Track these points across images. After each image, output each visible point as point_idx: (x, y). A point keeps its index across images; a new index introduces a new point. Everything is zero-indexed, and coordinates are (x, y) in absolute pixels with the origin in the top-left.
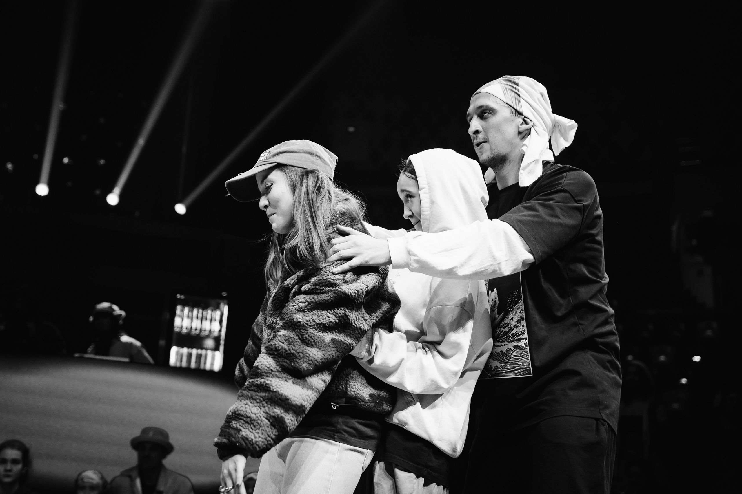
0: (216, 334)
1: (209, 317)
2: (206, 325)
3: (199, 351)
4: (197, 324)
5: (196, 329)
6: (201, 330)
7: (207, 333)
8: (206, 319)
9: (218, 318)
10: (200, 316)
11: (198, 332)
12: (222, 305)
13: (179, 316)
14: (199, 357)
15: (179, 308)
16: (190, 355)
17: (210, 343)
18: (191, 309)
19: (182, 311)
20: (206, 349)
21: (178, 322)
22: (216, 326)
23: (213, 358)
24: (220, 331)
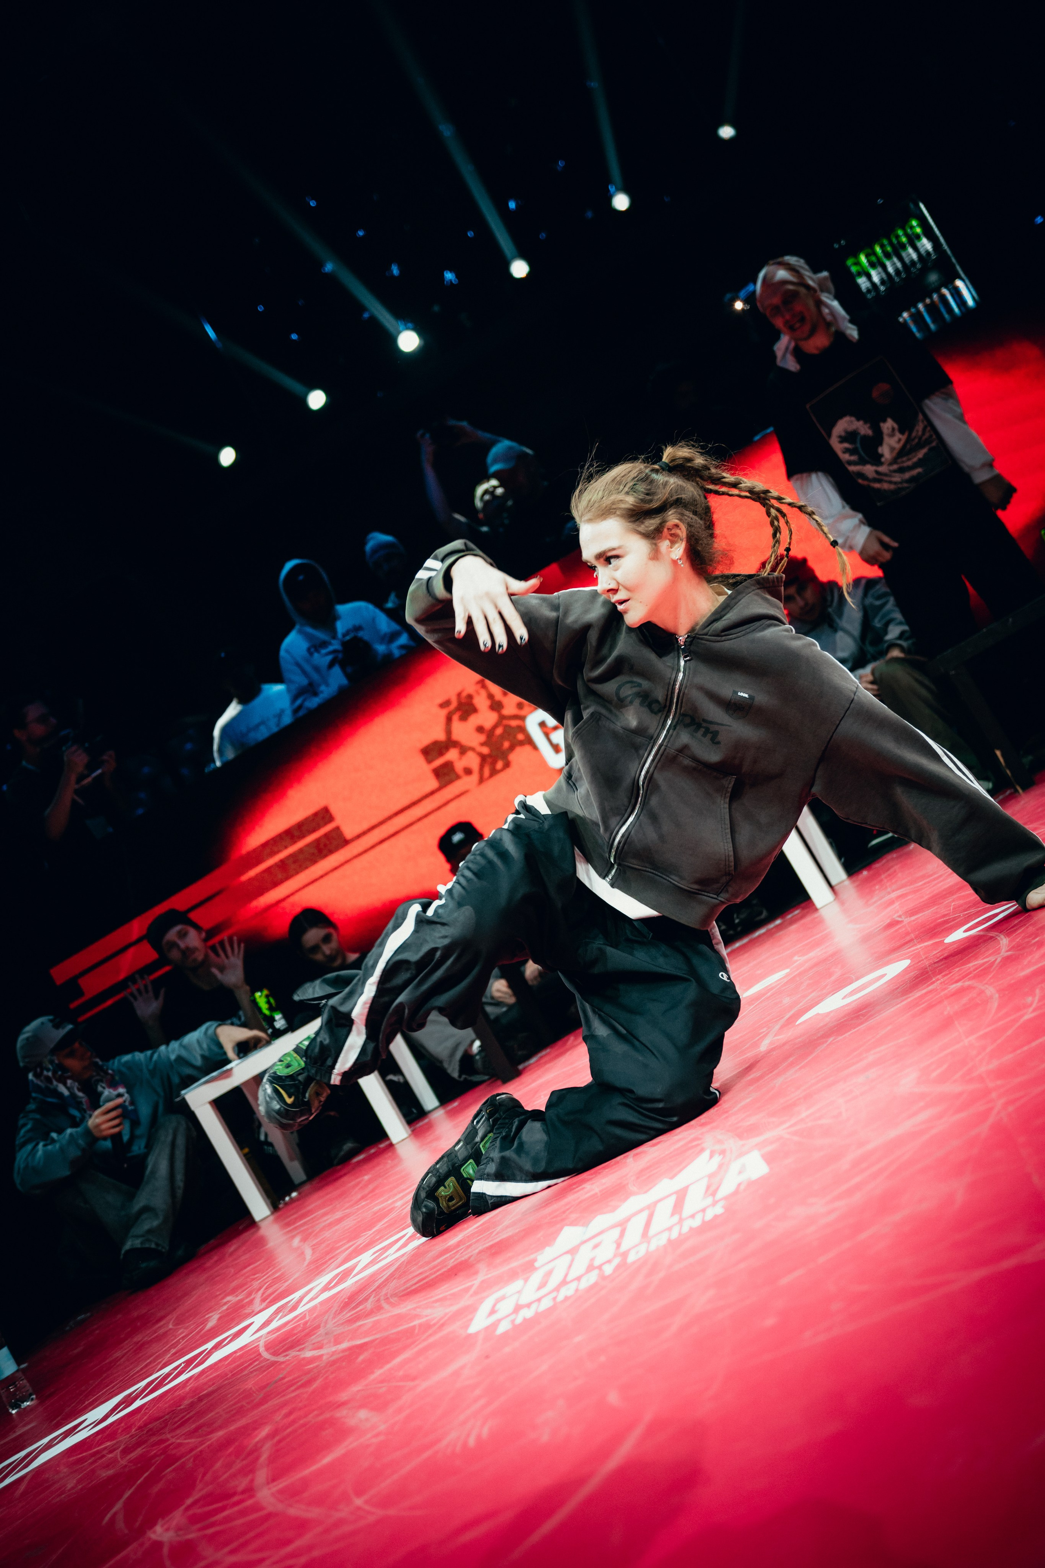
0: (934, 257)
1: (904, 239)
2: (911, 255)
3: (928, 301)
4: (894, 264)
5: (899, 273)
6: (907, 268)
7: (919, 266)
8: (903, 246)
9: (918, 230)
10: (889, 249)
11: (903, 275)
12: (912, 206)
13: (859, 274)
14: (932, 309)
15: (850, 262)
16: (917, 318)
17: (933, 278)
18: (869, 251)
19: (858, 263)
20: (938, 290)
21: (863, 284)
22: (926, 244)
23: (957, 293)
24: (936, 245)
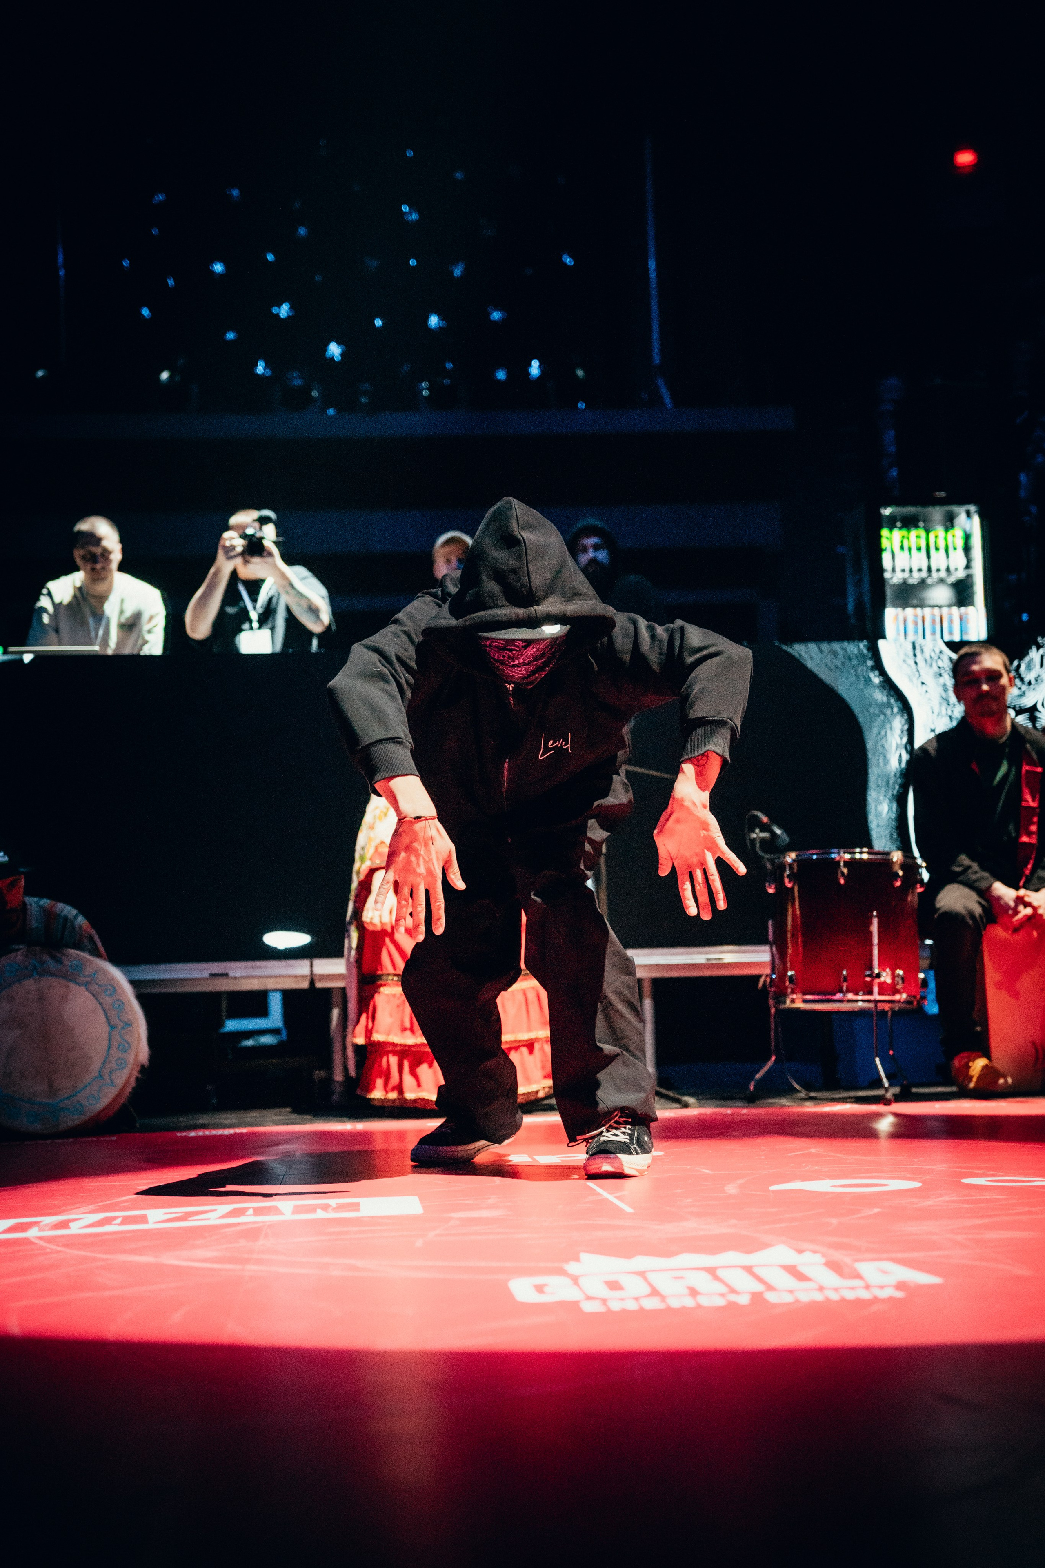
0: (961, 574)
1: (942, 545)
2: (939, 560)
4: (920, 561)
5: (920, 570)
6: (929, 569)
7: (942, 575)
8: (937, 549)
9: (960, 543)
10: (924, 542)
11: (924, 574)
13: (888, 549)
15: (884, 534)
17: (946, 594)
18: (906, 532)
19: (892, 538)
21: (886, 561)
22: (958, 560)
24: (968, 567)
